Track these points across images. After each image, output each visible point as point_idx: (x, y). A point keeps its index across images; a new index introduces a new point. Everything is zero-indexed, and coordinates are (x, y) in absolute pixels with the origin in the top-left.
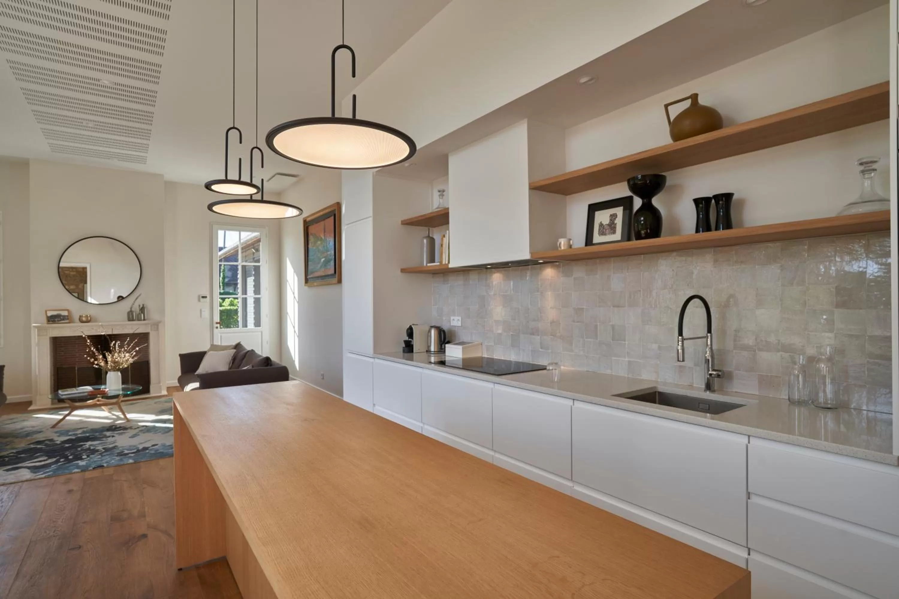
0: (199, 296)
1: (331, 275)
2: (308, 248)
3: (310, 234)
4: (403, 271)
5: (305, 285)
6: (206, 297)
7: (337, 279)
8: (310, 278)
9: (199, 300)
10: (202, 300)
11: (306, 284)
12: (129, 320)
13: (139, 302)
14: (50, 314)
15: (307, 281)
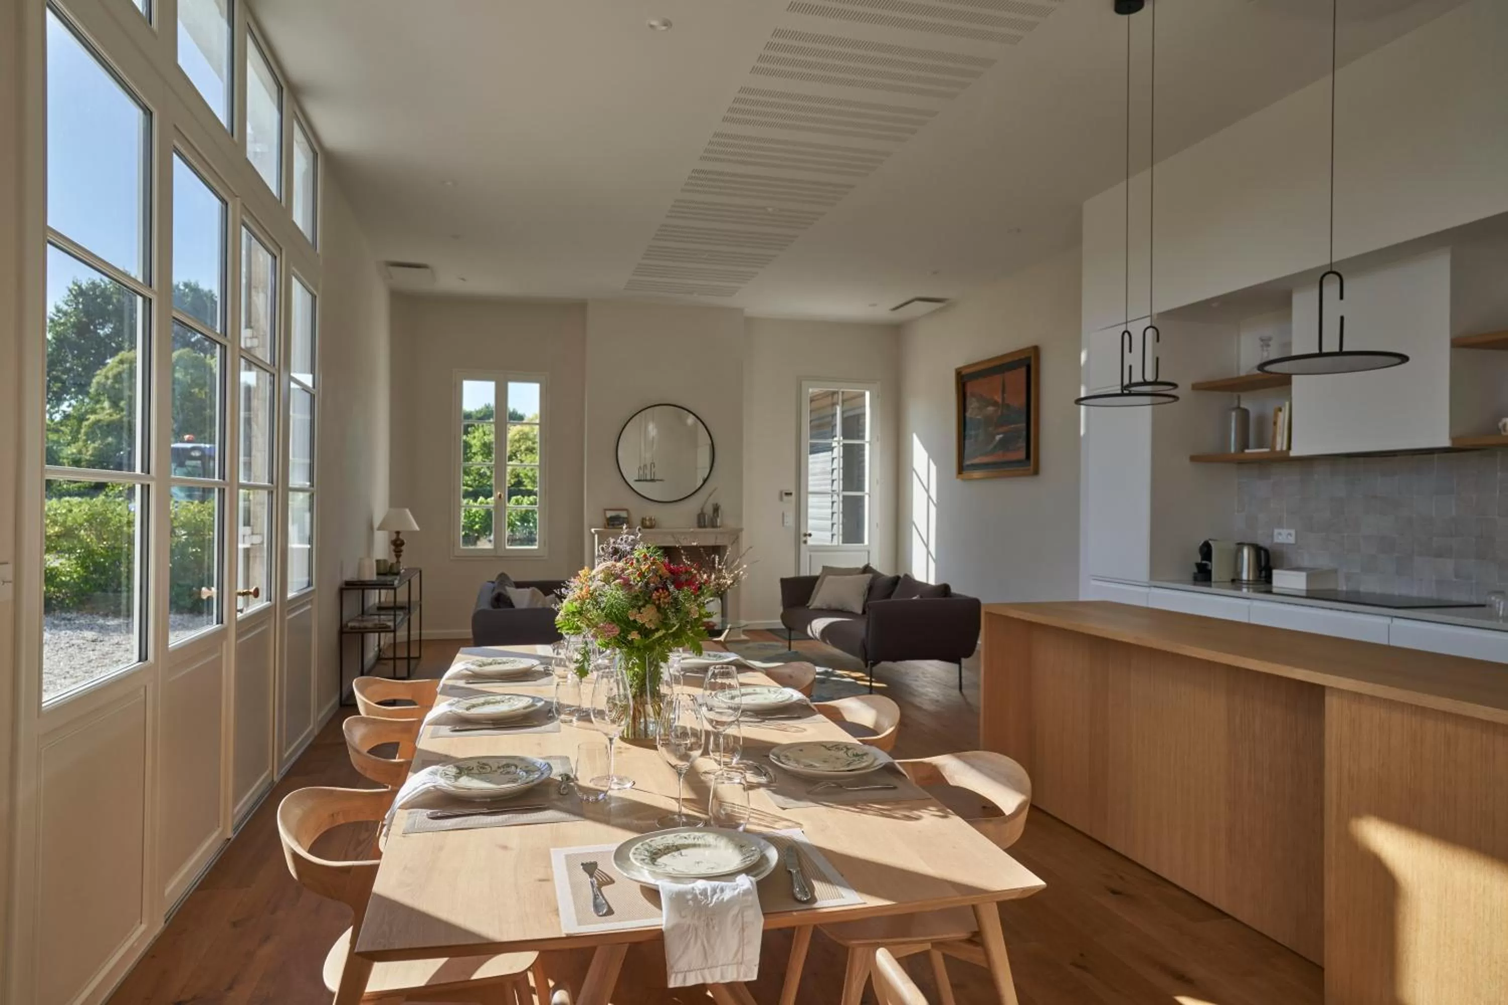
0: (781, 492)
1: (1019, 462)
2: (965, 417)
3: (968, 394)
4: (1193, 459)
5: (957, 478)
6: (791, 494)
7: (1032, 467)
8: (968, 466)
9: (781, 499)
10: (785, 498)
11: (960, 475)
12: (700, 526)
13: (711, 501)
14: (609, 514)
15: (961, 468)
